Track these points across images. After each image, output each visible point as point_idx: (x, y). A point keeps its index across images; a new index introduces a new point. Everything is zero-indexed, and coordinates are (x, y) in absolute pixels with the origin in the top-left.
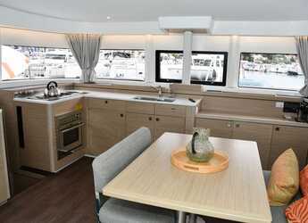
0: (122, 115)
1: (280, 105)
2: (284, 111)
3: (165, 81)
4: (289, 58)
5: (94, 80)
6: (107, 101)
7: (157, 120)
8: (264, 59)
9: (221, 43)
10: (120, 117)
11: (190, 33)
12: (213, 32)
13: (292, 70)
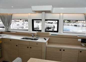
0: (17, 46)
1: (80, 40)
2: (81, 42)
3: (35, 31)
4: (74, 21)
5: (10, 30)
6: (11, 40)
7: (31, 48)
8: (68, 22)
9: (56, 16)
10: (16, 46)
11: (44, 12)
12: (53, 12)
13: (75, 25)
